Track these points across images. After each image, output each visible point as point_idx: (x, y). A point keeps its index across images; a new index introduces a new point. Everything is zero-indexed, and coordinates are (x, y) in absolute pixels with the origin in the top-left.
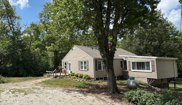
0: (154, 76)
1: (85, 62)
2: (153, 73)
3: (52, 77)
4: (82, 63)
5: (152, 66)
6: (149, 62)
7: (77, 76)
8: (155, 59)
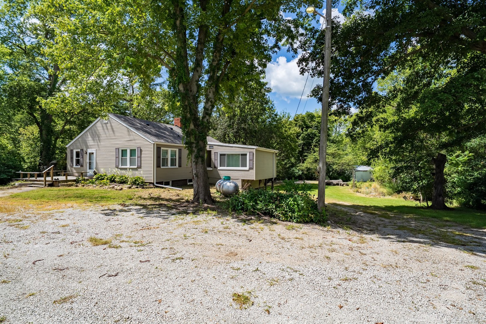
0: (252, 176)
1: (133, 152)
2: (251, 171)
3: (42, 185)
4: (124, 152)
5: (250, 160)
6: (246, 155)
7: (112, 180)
8: (255, 150)
